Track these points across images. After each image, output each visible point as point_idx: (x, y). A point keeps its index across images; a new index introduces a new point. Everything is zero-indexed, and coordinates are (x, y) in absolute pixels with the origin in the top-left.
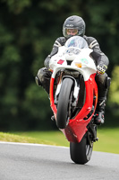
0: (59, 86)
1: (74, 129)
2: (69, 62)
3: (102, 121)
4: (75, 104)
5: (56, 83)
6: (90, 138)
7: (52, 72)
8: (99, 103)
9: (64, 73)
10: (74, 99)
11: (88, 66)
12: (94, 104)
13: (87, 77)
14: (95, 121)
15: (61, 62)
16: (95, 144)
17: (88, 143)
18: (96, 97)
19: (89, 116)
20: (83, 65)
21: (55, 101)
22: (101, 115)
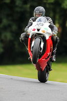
0: (33, 42)
1: (41, 64)
2: (38, 30)
4: (41, 51)
5: (31, 40)
6: (48, 69)
7: (29, 35)
9: (36, 36)
12: (51, 51)
15: (34, 30)
17: (47, 72)
18: (52, 48)
19: (48, 57)
20: (46, 31)
21: (32, 50)
22: (54, 57)
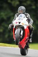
0: (16, 31)
1: (21, 45)
2: (19, 23)
3: (31, 42)
4: (21, 37)
5: (15, 29)
10: (21, 35)
11: (26, 24)
12: (28, 36)
13: (25, 27)
15: (17, 23)
18: (29, 34)
19: (26, 40)
21: (15, 36)
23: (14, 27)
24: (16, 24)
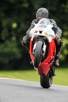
0: (35, 45)
1: (43, 68)
2: (41, 32)
3: (58, 65)
4: (44, 54)
5: (33, 43)
6: (52, 74)
7: (31, 38)
8: (56, 55)
9: (38, 38)
10: (43, 52)
11: (51, 34)
12: (54, 55)
13: (50, 40)
14: (54, 64)
15: (36, 32)
16: (54, 78)
17: (50, 77)
18: (55, 51)
19: (51, 61)
20: (48, 33)
21: (33, 53)
22: (57, 61)
23: (32, 40)
24: (36, 34)
